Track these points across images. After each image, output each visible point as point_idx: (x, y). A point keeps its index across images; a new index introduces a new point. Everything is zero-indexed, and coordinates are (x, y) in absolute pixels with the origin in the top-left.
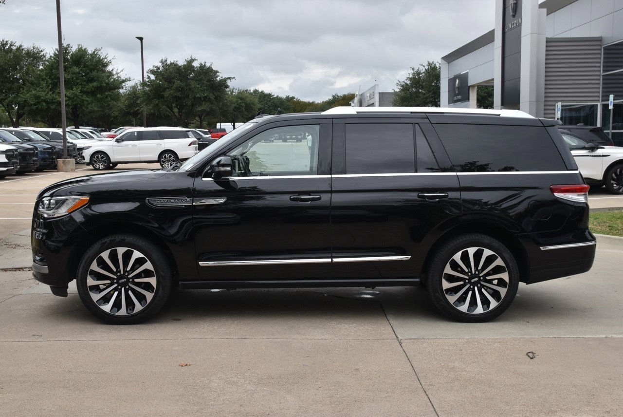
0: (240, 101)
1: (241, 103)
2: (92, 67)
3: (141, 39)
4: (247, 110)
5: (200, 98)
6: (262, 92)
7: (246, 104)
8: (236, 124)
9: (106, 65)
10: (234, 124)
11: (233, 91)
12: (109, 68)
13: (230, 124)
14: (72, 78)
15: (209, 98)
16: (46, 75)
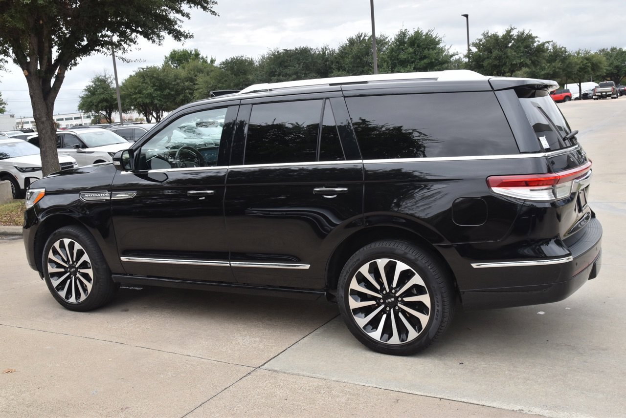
0: (585, 61)
1: (587, 63)
2: (424, 46)
3: (466, 16)
4: (593, 69)
5: (516, 64)
6: (620, 49)
7: (593, 64)
8: (582, 84)
9: (438, 43)
10: (580, 84)
11: (579, 52)
12: (441, 45)
13: (576, 84)
14: (408, 58)
15: (526, 63)
16: (388, 57)
